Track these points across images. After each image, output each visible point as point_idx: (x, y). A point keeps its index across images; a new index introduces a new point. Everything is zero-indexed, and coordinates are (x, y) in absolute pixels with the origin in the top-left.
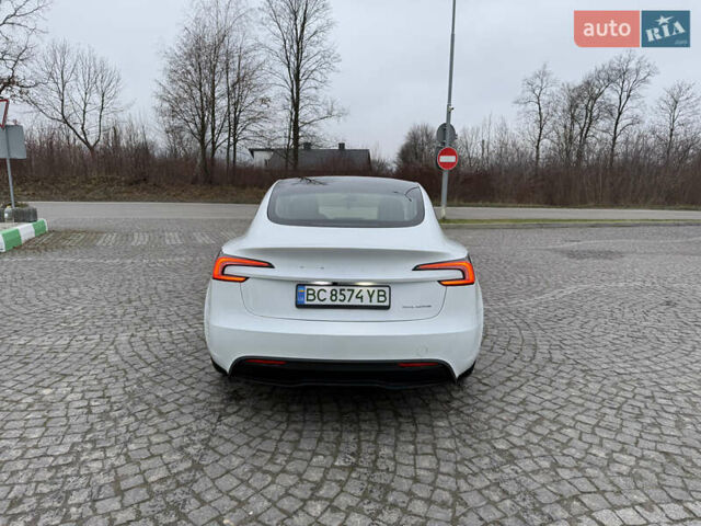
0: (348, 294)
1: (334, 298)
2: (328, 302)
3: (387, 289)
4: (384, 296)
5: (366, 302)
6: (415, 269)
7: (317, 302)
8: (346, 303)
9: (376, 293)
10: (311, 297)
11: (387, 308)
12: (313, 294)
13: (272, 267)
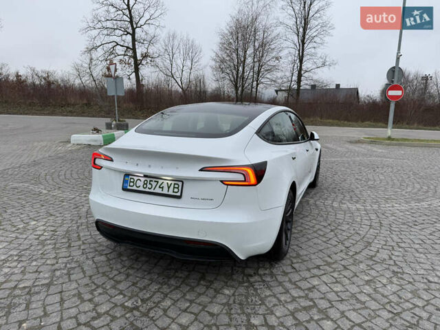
0: (154, 184)
1: (145, 186)
2: (141, 189)
3: (180, 184)
4: (178, 188)
5: (165, 191)
6: (201, 170)
7: (134, 188)
8: (152, 190)
9: (173, 185)
10: (132, 184)
11: (179, 197)
12: (133, 182)
13: (112, 160)
